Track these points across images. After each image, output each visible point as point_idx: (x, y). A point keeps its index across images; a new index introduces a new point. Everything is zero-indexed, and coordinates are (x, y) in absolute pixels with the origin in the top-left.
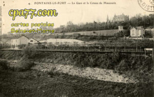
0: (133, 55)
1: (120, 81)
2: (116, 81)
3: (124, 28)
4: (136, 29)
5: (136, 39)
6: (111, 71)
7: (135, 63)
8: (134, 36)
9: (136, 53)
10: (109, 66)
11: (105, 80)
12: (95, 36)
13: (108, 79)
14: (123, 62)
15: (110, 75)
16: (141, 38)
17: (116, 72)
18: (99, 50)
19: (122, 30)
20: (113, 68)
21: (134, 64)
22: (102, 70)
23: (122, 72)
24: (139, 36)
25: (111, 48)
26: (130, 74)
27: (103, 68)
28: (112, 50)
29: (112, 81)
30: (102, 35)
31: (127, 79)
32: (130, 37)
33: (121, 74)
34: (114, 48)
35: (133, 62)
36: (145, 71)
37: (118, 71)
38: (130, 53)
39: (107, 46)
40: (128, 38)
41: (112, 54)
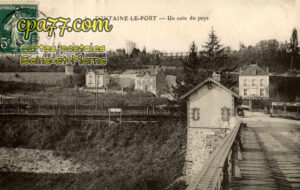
0: (90, 121)
1: (66, 170)
2: (58, 171)
3: (74, 71)
4: (96, 73)
5: (95, 91)
6: (49, 154)
7: (93, 135)
8: (92, 86)
9: (95, 117)
10: (45, 144)
11: (38, 171)
12: (19, 84)
13: (42, 168)
14: (71, 134)
15: (48, 161)
16: (103, 91)
17: (58, 155)
18: (27, 113)
19: (72, 73)
20: (52, 148)
21: (90, 138)
22: (31, 152)
23: (69, 153)
24: (100, 86)
25: (51, 107)
26: (83, 156)
27: (34, 148)
28: (52, 112)
29: (50, 171)
30: (33, 81)
31: (78, 166)
32: (86, 87)
33: (67, 156)
34: (56, 107)
35: (90, 133)
36: (108, 149)
37: (63, 152)
38: (85, 117)
39: (43, 103)
40: (81, 89)
41: (52, 120)
